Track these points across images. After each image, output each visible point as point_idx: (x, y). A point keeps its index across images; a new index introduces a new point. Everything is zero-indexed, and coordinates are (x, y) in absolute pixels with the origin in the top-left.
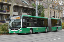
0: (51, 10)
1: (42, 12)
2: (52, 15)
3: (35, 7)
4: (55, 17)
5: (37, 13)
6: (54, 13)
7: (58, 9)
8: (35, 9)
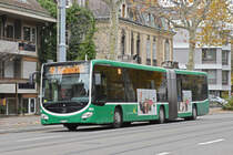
0: (123, 32)
1: (84, 39)
2: (128, 52)
3: (54, 15)
4: (139, 62)
5: (63, 44)
6: (138, 41)
7: (153, 26)
8: (55, 24)
